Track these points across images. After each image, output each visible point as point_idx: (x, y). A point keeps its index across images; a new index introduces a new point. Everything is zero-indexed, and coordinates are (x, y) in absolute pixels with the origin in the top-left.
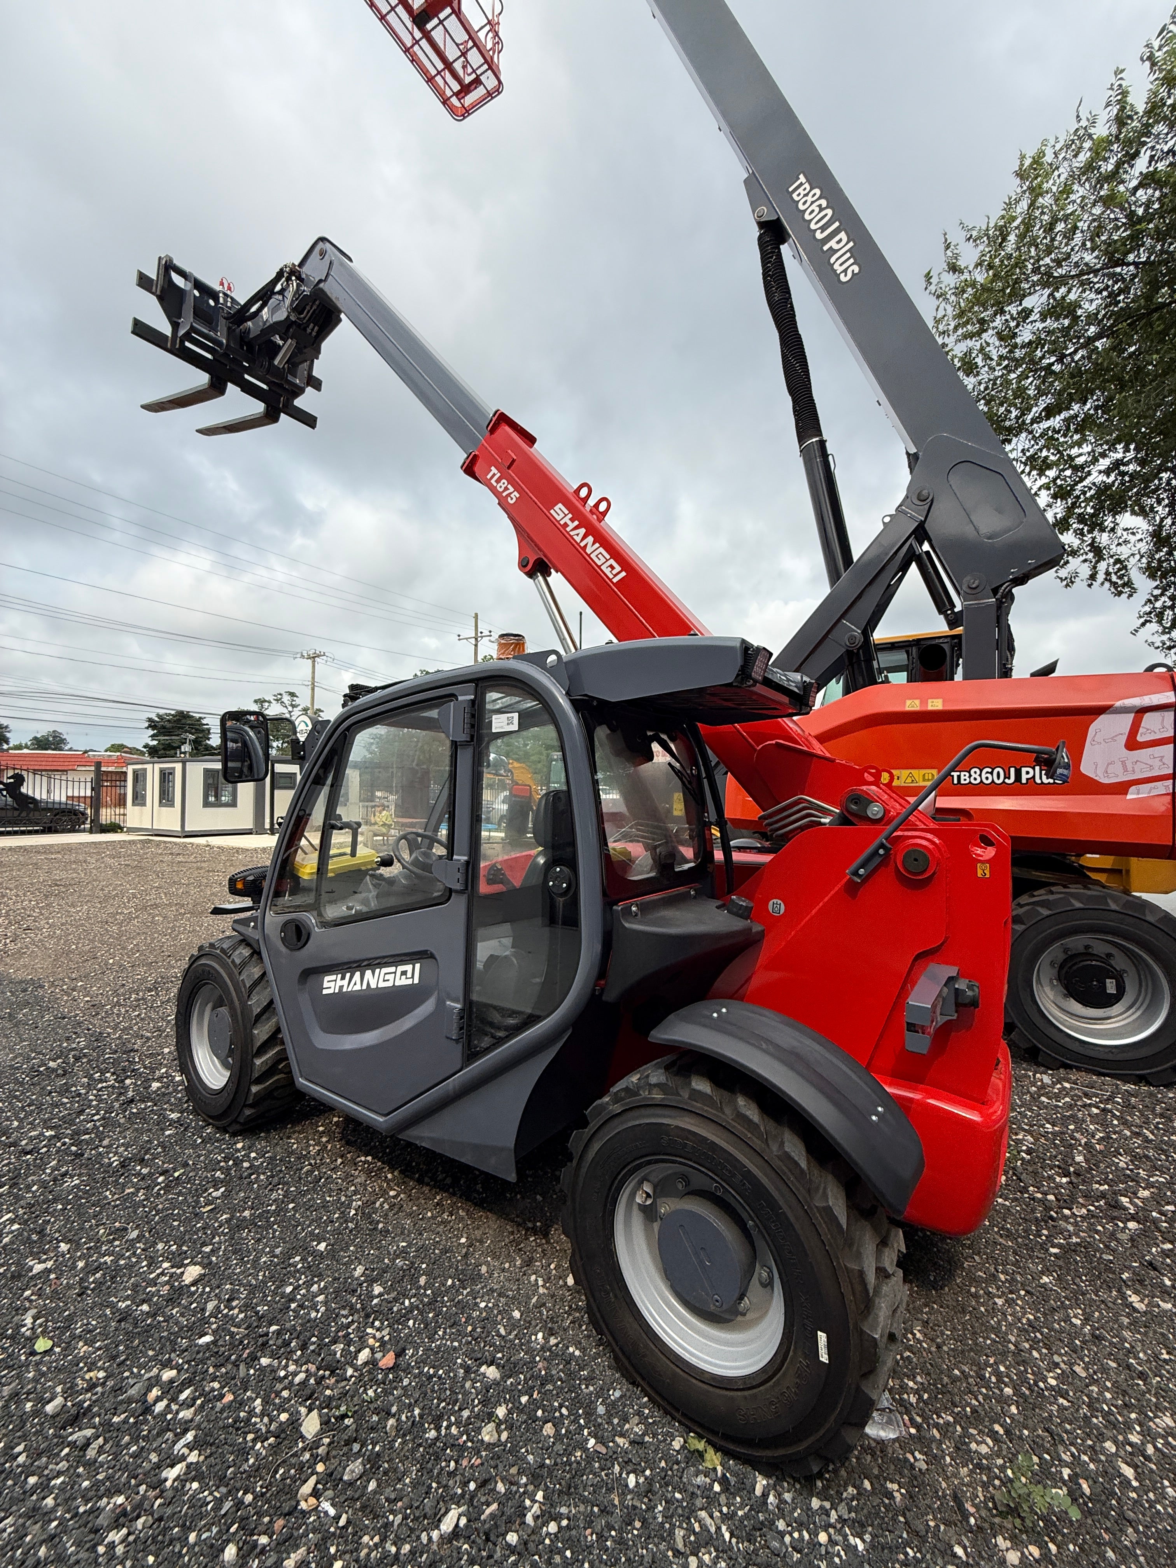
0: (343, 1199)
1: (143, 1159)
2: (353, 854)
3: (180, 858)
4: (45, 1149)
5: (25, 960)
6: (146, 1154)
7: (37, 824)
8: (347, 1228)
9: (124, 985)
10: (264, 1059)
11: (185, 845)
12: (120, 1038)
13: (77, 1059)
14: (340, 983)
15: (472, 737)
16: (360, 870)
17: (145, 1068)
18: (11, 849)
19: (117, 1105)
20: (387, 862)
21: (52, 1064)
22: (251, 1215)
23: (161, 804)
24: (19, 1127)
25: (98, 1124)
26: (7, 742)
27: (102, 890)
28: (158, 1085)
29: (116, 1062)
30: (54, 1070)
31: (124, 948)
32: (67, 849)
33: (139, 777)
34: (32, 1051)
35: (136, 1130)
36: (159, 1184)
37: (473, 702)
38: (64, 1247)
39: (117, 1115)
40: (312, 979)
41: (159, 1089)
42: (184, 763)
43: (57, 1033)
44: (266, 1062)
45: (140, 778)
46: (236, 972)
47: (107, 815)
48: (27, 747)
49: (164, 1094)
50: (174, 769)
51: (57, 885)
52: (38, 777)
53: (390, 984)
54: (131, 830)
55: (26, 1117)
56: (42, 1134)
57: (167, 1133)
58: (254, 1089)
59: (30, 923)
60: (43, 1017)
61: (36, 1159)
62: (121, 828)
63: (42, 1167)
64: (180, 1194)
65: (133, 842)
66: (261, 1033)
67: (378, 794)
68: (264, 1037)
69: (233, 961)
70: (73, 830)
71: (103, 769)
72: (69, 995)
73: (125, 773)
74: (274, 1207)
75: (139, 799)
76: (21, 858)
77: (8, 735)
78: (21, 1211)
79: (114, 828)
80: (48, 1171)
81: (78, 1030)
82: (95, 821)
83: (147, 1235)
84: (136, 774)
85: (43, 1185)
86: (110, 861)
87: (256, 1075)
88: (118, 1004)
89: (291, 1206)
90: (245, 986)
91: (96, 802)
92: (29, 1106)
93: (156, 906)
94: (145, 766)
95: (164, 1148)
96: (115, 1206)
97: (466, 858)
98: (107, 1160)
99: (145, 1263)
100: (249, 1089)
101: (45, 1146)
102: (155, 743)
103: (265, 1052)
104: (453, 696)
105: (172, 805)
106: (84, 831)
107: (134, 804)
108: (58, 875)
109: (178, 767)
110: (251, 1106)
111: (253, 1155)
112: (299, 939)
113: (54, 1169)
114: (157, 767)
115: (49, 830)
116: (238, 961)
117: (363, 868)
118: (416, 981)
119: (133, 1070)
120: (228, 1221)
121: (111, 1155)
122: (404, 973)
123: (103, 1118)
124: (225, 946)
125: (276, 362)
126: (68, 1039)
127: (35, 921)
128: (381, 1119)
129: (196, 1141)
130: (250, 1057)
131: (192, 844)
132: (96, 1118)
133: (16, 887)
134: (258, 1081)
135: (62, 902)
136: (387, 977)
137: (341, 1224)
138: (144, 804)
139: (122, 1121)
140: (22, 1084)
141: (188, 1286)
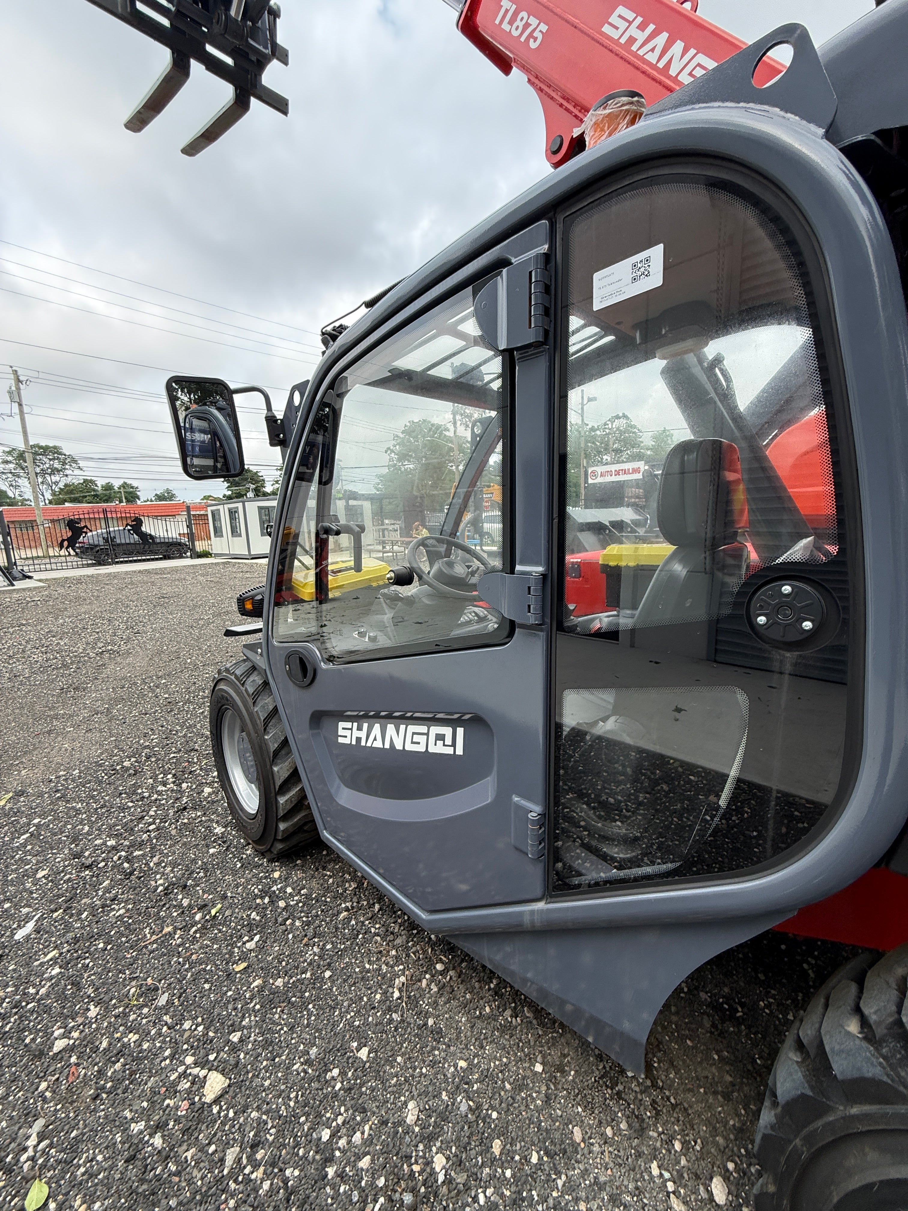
0: (384, 967)
1: (185, 886)
2: (358, 567)
3: (248, 575)
4: (103, 864)
5: (130, 659)
6: (188, 879)
7: (156, 554)
8: (391, 1021)
9: (195, 683)
10: (287, 797)
11: (252, 565)
12: (185, 736)
13: (148, 757)
14: (356, 734)
15: (546, 333)
16: (370, 587)
17: (201, 769)
18: (140, 572)
19: (171, 812)
20: (404, 579)
21: (127, 764)
22: (285, 984)
23: (233, 535)
24: (88, 834)
25: (153, 835)
26: (139, 499)
27: (192, 600)
28: (210, 790)
29: (178, 762)
30: (128, 769)
31: (200, 649)
32: (175, 570)
33: (215, 515)
34: (116, 747)
35: (185, 844)
36: (196, 923)
37: (547, 257)
38: (93, 1011)
39: (170, 825)
40: (326, 723)
41: (210, 794)
42: (243, 502)
43: (138, 729)
44: (290, 799)
45: (217, 517)
46: (250, 701)
47: (200, 546)
48: (151, 501)
49: (213, 802)
50: (237, 508)
51: (164, 598)
52: (156, 521)
53: (421, 748)
54: (217, 555)
55: (96, 821)
56: (104, 843)
57: (212, 851)
58: (282, 826)
59: (140, 628)
60: (131, 713)
61: (93, 876)
62: (211, 554)
63: (95, 887)
64: (214, 940)
65: (217, 564)
66: (281, 771)
67: (387, 521)
68: (285, 774)
69: (246, 690)
70: (181, 557)
71: (192, 513)
72: (153, 691)
73: (207, 515)
74: (308, 975)
75: (218, 532)
76: (145, 579)
77: (138, 493)
78: (66, 948)
79: (206, 554)
80: (100, 893)
81: (155, 727)
82: (193, 550)
83: (176, 1001)
84: (213, 513)
85: (93, 909)
86: (201, 578)
87: (281, 813)
88: (188, 701)
89: (328, 974)
90: (260, 719)
91: (191, 536)
92: (101, 808)
93: (228, 613)
94: (218, 507)
95: (206, 871)
96: (152, 952)
97: (540, 569)
98: (153, 883)
99: (167, 1053)
100: (277, 826)
101: (103, 860)
102: (230, 493)
103: (289, 790)
104: (503, 263)
105: (240, 535)
106: (187, 557)
107: (215, 536)
108: (166, 590)
109: (240, 505)
110: (282, 841)
111: (289, 890)
112: (305, 676)
113: (107, 890)
114: (227, 507)
115: (166, 557)
116: (251, 690)
117: (374, 584)
118: (460, 751)
119: (191, 772)
120: (261, 989)
121: (158, 877)
122: (440, 737)
123: (158, 829)
124: (238, 672)
125: (233, 13)
126: (145, 735)
127: (144, 626)
128: (424, 916)
129: (235, 865)
130: (273, 794)
131: (257, 564)
132: (152, 827)
133: (137, 599)
134: (286, 817)
135: (165, 611)
136: (416, 738)
137: (384, 1014)
138: (222, 536)
139: (174, 832)
140: (101, 782)
141: (210, 1106)
